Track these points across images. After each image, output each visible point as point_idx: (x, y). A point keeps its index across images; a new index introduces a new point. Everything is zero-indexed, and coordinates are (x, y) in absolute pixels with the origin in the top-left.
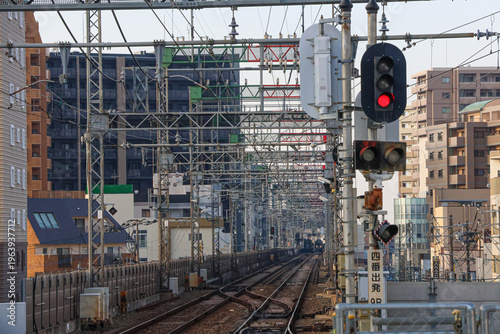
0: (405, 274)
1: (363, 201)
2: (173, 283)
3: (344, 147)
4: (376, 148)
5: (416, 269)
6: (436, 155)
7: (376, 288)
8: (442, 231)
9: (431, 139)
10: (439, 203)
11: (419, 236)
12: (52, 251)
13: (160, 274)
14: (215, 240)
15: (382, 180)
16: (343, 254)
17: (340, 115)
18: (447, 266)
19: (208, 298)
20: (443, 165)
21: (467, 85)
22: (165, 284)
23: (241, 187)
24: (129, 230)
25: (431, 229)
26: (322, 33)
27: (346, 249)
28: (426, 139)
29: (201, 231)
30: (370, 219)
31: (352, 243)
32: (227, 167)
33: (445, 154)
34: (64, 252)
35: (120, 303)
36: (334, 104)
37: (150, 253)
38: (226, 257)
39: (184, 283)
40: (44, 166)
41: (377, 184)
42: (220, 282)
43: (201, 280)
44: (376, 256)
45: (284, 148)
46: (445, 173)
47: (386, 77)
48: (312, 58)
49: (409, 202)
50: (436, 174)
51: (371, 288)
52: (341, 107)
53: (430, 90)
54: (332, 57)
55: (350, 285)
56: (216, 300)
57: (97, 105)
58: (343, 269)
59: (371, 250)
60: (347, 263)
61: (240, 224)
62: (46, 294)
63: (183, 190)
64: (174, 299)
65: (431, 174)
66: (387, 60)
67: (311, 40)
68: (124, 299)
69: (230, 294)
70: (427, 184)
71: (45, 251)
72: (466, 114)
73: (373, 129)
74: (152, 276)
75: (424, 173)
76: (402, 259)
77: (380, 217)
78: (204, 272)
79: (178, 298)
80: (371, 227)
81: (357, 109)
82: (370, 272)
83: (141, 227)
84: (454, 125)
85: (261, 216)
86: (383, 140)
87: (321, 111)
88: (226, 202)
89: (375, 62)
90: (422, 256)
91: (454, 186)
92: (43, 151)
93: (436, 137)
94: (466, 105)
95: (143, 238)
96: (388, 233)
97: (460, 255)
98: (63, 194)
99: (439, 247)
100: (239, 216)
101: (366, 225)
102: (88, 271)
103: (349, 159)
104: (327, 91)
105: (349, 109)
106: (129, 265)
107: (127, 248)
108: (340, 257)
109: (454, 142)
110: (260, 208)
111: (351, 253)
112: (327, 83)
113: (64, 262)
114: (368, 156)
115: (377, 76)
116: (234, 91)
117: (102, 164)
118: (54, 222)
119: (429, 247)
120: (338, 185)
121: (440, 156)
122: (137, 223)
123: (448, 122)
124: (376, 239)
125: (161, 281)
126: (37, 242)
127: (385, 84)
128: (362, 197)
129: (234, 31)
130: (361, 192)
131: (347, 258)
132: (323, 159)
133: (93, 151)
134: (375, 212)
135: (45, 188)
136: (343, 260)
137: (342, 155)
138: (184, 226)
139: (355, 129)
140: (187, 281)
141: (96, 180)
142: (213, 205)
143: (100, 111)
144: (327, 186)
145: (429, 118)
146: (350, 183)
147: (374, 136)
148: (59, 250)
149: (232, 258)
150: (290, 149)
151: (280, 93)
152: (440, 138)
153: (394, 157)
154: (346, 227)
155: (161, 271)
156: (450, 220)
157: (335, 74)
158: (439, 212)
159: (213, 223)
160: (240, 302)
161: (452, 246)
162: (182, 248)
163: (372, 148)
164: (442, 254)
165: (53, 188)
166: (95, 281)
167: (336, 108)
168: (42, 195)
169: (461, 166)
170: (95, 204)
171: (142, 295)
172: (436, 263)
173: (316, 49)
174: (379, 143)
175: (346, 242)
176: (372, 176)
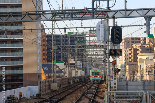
0: (120, 80)
1: (112, 63)
2: (71, 82)
3: (107, 50)
4: (115, 50)
5: (122, 78)
6: (126, 55)
7: (115, 84)
8: (128, 70)
9: (125, 52)
10: (127, 65)
11: (123, 71)
12: (47, 75)
13: (69, 80)
14: (80, 73)
15: (116, 58)
16: (107, 76)
17: (106, 43)
18: (129, 78)
19: (79, 85)
20: (128, 57)
21: (133, 41)
22: (70, 82)
23: (86, 61)
24: (63, 71)
25: (125, 70)
26: (102, 23)
27: (108, 75)
28: (124, 52)
29: (77, 71)
30: (113, 68)
31: (109, 73)
32: (83, 57)
33: (128, 55)
34: (50, 75)
35: (60, 86)
36: (105, 40)
37: (67, 75)
38: (83, 76)
39: (74, 82)
40: (46, 57)
41: (115, 59)
42: (81, 81)
43: (77, 81)
44: (115, 76)
45: (95, 53)
46: (128, 59)
47: (117, 34)
48: (99, 29)
49: (121, 65)
50: (126, 59)
51: (114, 84)
52: (107, 41)
53: (125, 42)
54: (104, 29)
55: (109, 83)
56: (81, 85)
57: (54, 44)
58: (107, 79)
59: (114, 75)
60: (108, 78)
61: (86, 69)
62: (43, 84)
63: (74, 62)
64: (71, 85)
65: (125, 59)
66: (117, 30)
67: (99, 25)
68: (60, 85)
69: (83, 84)
70: (125, 61)
71: (46, 75)
72: (132, 47)
73: (114, 46)
74: (67, 80)
75: (124, 59)
76: (120, 76)
77: (116, 67)
78: (78, 79)
79: (72, 85)
80: (114, 69)
81: (110, 41)
82: (114, 80)
83: (65, 70)
84: (130, 49)
85: (90, 68)
86: (117, 49)
87: (102, 42)
88: (83, 65)
89: (115, 30)
90: (124, 76)
91: (130, 61)
92: (45, 55)
93: (126, 51)
94: (132, 45)
95: (66, 72)
96: (118, 71)
97: (132, 75)
98: (49, 63)
99: (127, 74)
100: (86, 68)
101: (113, 69)
102: (53, 79)
103: (108, 53)
104: (103, 37)
105: (108, 41)
106: (63, 78)
107: (62, 74)
108: (106, 77)
109: (130, 52)
110: (90, 66)
111: (109, 76)
112: (103, 35)
113: (50, 77)
114: (113, 52)
115: (115, 33)
116: (84, 41)
117: (55, 57)
118: (47, 69)
119: (125, 74)
120: (106, 61)
121: (127, 55)
122: (65, 69)
123: (129, 48)
124: (115, 72)
125: (69, 81)
126: (44, 73)
127: (117, 35)
128: (112, 62)
129: (82, 25)
130: (111, 61)
131: (108, 77)
132: (103, 56)
133: (53, 54)
134: (115, 66)
135: (46, 62)
136: (107, 77)
137: (107, 52)
138: (74, 70)
139: (110, 46)
140: (74, 81)
141: (54, 60)
142: (80, 65)
143: (55, 45)
144: (104, 61)
145: (125, 47)
146: (109, 59)
147: (114, 48)
148: (49, 75)
149: (84, 76)
150: (96, 53)
151: (94, 41)
152: (127, 51)
153: (119, 53)
154: (108, 69)
155: (69, 79)
156: (130, 68)
157: (105, 33)
158: (127, 66)
159: (80, 69)
160: (85, 86)
161: (130, 74)
162: (74, 74)
163: (114, 51)
164: (128, 75)
165: (48, 62)
166: (54, 81)
167: (105, 41)
168: (45, 63)
169: (132, 57)
170: (54, 65)
171: (65, 84)
172: (127, 77)
173: (100, 27)
174: (115, 49)
175: (108, 73)
176: (114, 57)
